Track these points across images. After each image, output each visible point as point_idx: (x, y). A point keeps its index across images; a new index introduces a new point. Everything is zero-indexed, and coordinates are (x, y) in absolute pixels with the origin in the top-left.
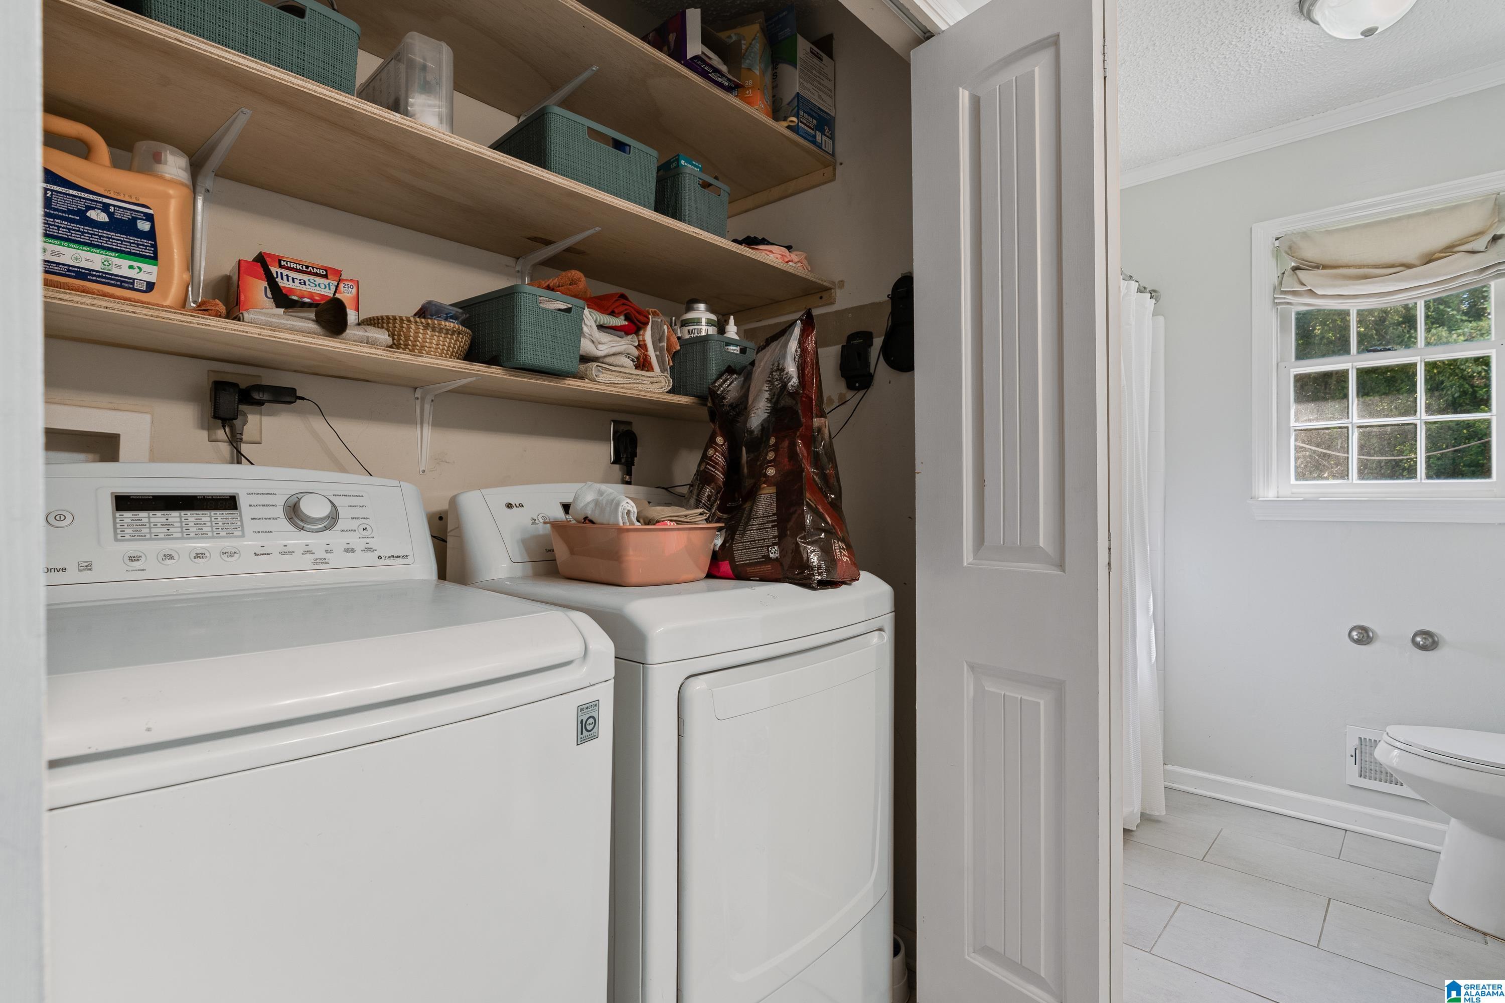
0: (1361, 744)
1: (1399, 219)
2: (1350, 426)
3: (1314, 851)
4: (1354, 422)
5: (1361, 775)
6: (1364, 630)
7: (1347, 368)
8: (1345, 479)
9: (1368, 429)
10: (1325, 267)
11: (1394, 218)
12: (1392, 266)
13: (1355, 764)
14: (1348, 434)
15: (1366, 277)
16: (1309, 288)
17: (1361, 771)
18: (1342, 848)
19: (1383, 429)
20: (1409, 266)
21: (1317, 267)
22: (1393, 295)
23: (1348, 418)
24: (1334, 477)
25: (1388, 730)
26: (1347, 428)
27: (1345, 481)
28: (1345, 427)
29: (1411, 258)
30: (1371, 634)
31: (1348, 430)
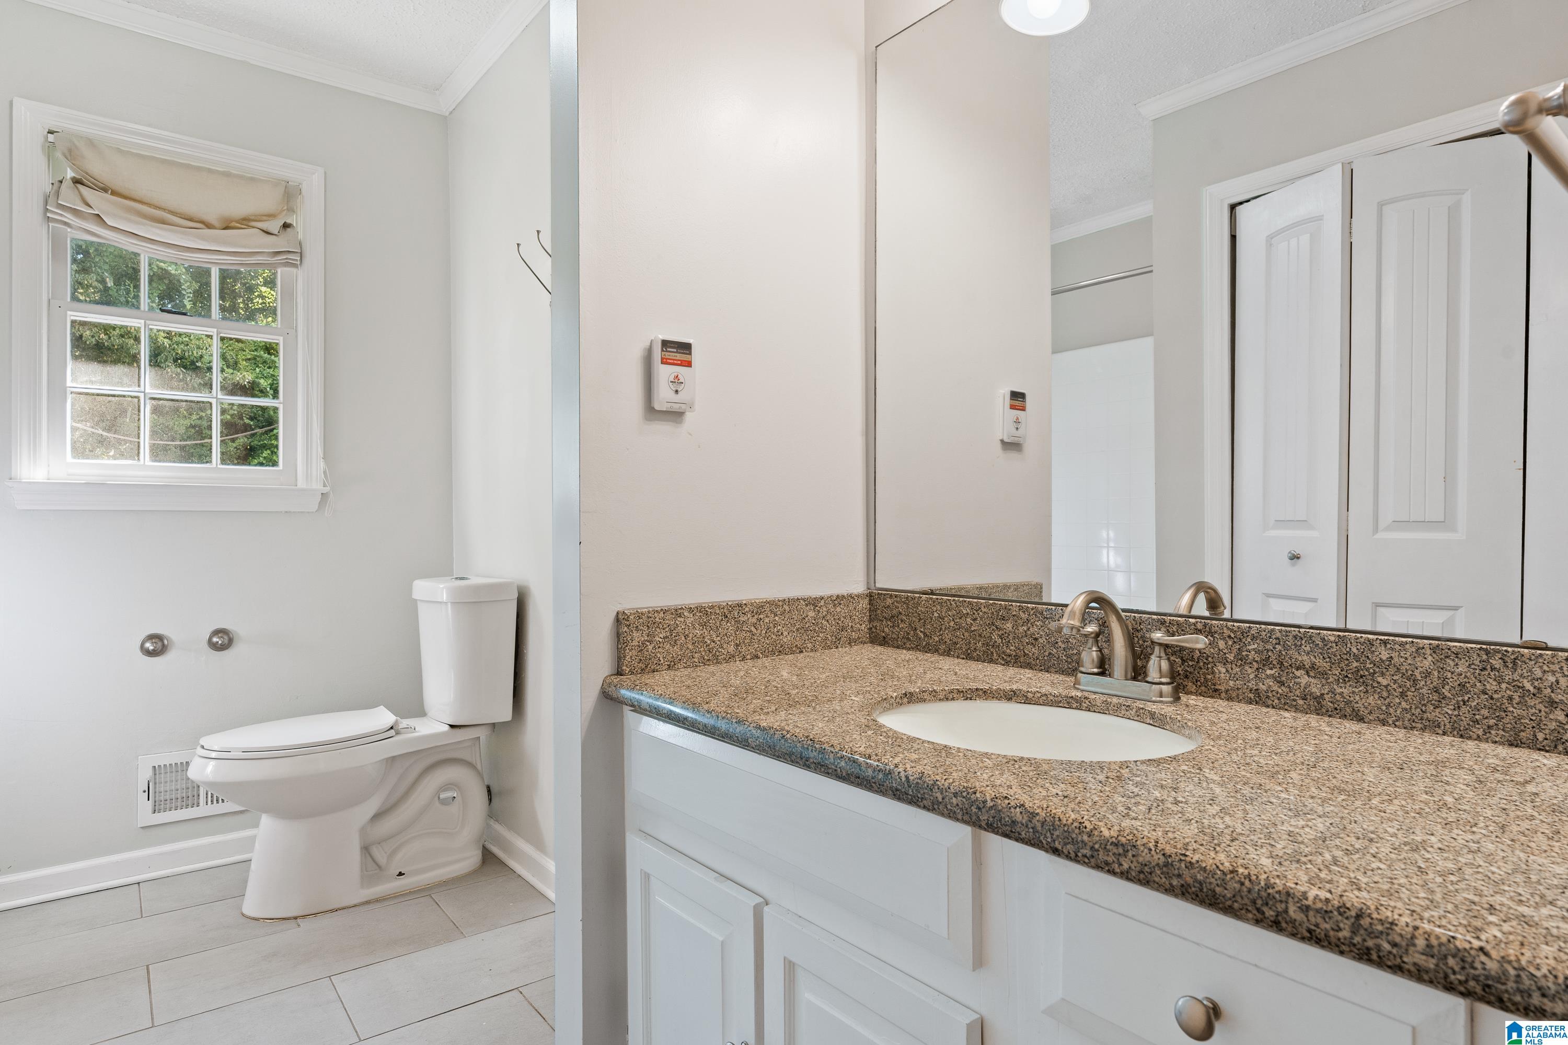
0: (155, 774)
1: (199, 169)
2: (141, 395)
3: (111, 923)
4: (146, 391)
5: (155, 811)
6: (156, 638)
7: (139, 325)
8: (135, 460)
9: (161, 402)
10: (114, 193)
11: (194, 166)
12: (191, 220)
13: (148, 800)
14: (139, 407)
15: (163, 222)
16: (97, 212)
17: (155, 806)
18: (141, 904)
19: (177, 404)
20: (209, 226)
21: (105, 190)
22: (193, 252)
23: (139, 386)
24: (122, 455)
25: (202, 742)
26: (137, 397)
27: (135, 462)
28: (136, 397)
29: (212, 218)
30: (166, 642)
31: (139, 401)
